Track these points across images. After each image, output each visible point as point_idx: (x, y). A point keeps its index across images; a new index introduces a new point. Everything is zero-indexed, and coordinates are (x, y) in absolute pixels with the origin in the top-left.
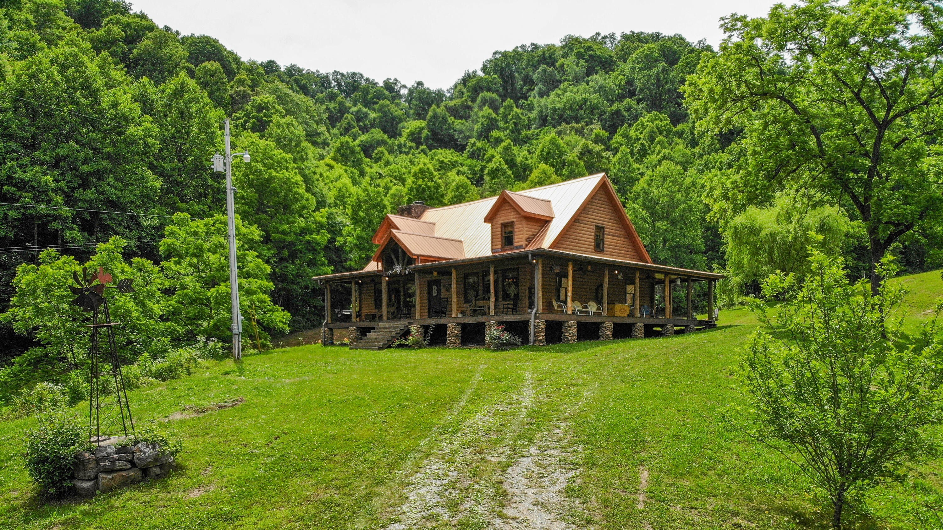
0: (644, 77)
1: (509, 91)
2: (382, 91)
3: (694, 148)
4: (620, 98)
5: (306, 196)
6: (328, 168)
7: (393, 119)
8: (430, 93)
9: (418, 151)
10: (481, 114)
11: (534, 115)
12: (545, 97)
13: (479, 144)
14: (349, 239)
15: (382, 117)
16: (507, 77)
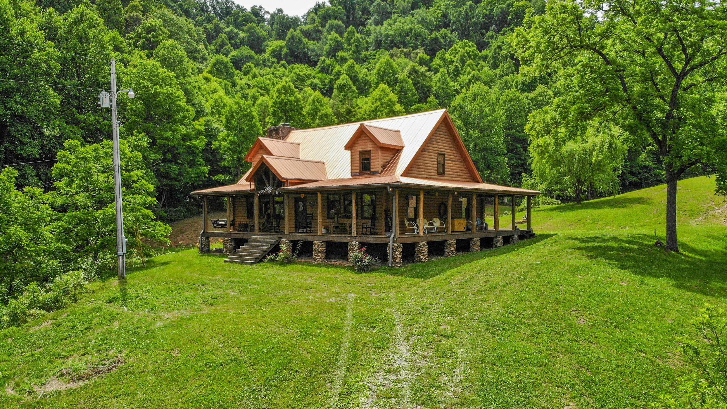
0: (456, 12)
1: (351, 19)
2: (249, 16)
3: (495, 69)
4: (438, 28)
5: (186, 108)
6: (205, 81)
7: (259, 38)
8: (288, 18)
9: (279, 65)
10: (329, 37)
11: (371, 39)
12: (380, 25)
13: (328, 61)
14: (223, 143)
15: (249, 37)
16: (349, 8)
